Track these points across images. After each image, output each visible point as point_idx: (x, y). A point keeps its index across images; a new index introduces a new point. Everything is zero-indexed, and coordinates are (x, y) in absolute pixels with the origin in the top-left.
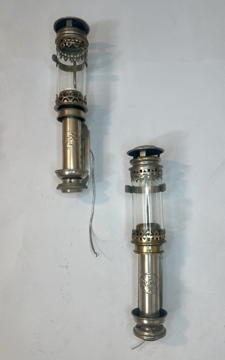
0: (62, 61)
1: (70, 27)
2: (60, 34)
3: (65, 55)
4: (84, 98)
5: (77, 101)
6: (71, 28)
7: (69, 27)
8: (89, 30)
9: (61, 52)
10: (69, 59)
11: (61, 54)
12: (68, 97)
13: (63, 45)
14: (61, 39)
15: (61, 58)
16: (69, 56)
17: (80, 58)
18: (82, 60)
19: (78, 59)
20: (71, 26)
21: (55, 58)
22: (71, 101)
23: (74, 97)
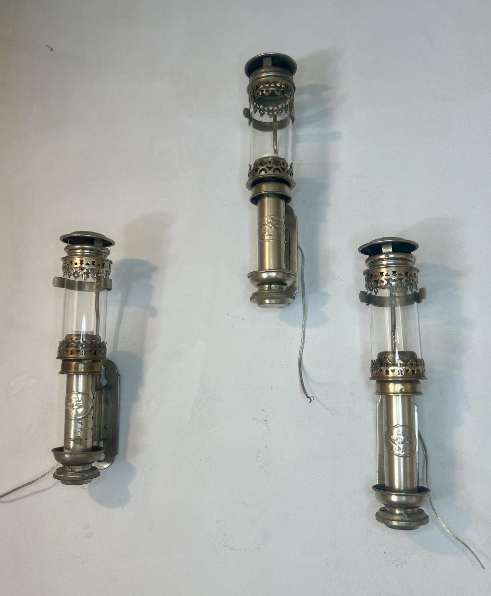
0: (257, 116)
8: (296, 68)
13: (258, 93)
15: (255, 112)
21: (247, 113)
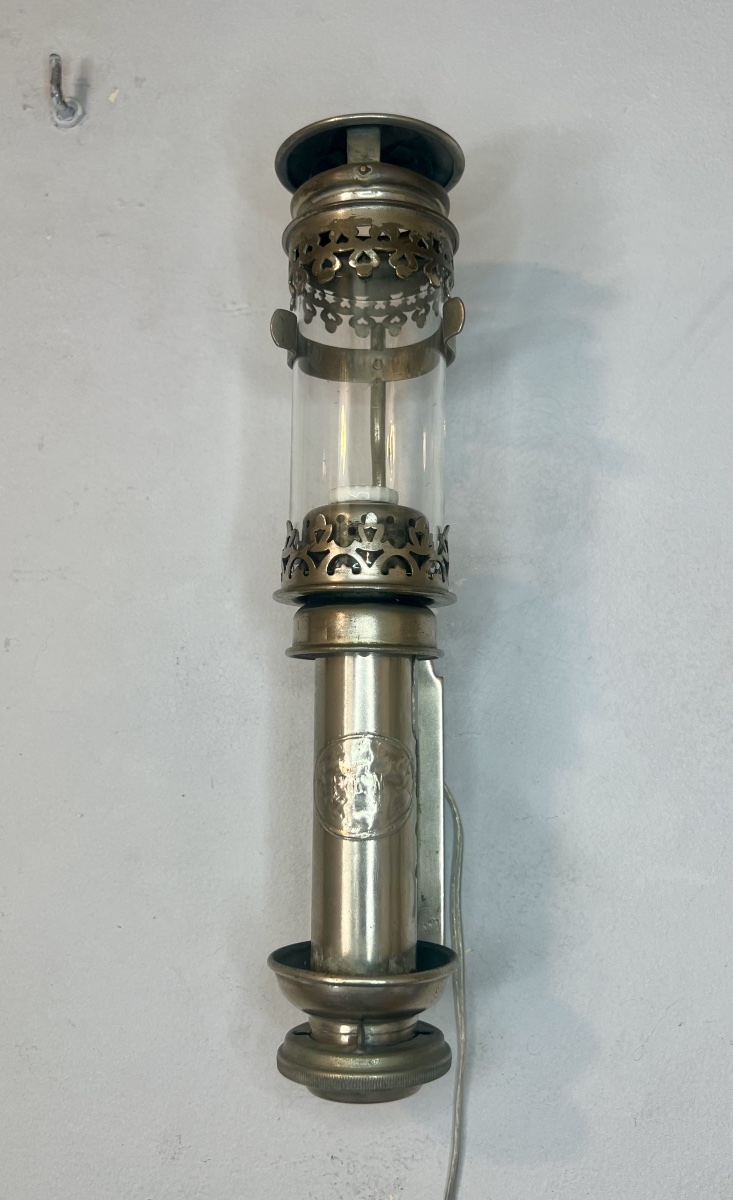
1: (368, 170)
2: (309, 200)
3: (330, 298)
4: (436, 543)
5: (404, 572)
6: (373, 173)
7: (365, 165)
9: (308, 287)
10: (346, 318)
11: (310, 299)
12: (358, 551)
14: (322, 231)
16: (345, 303)
17: (409, 315)
18: (421, 325)
19: (397, 319)
20: (374, 164)
22: (370, 573)
23: (391, 551)
